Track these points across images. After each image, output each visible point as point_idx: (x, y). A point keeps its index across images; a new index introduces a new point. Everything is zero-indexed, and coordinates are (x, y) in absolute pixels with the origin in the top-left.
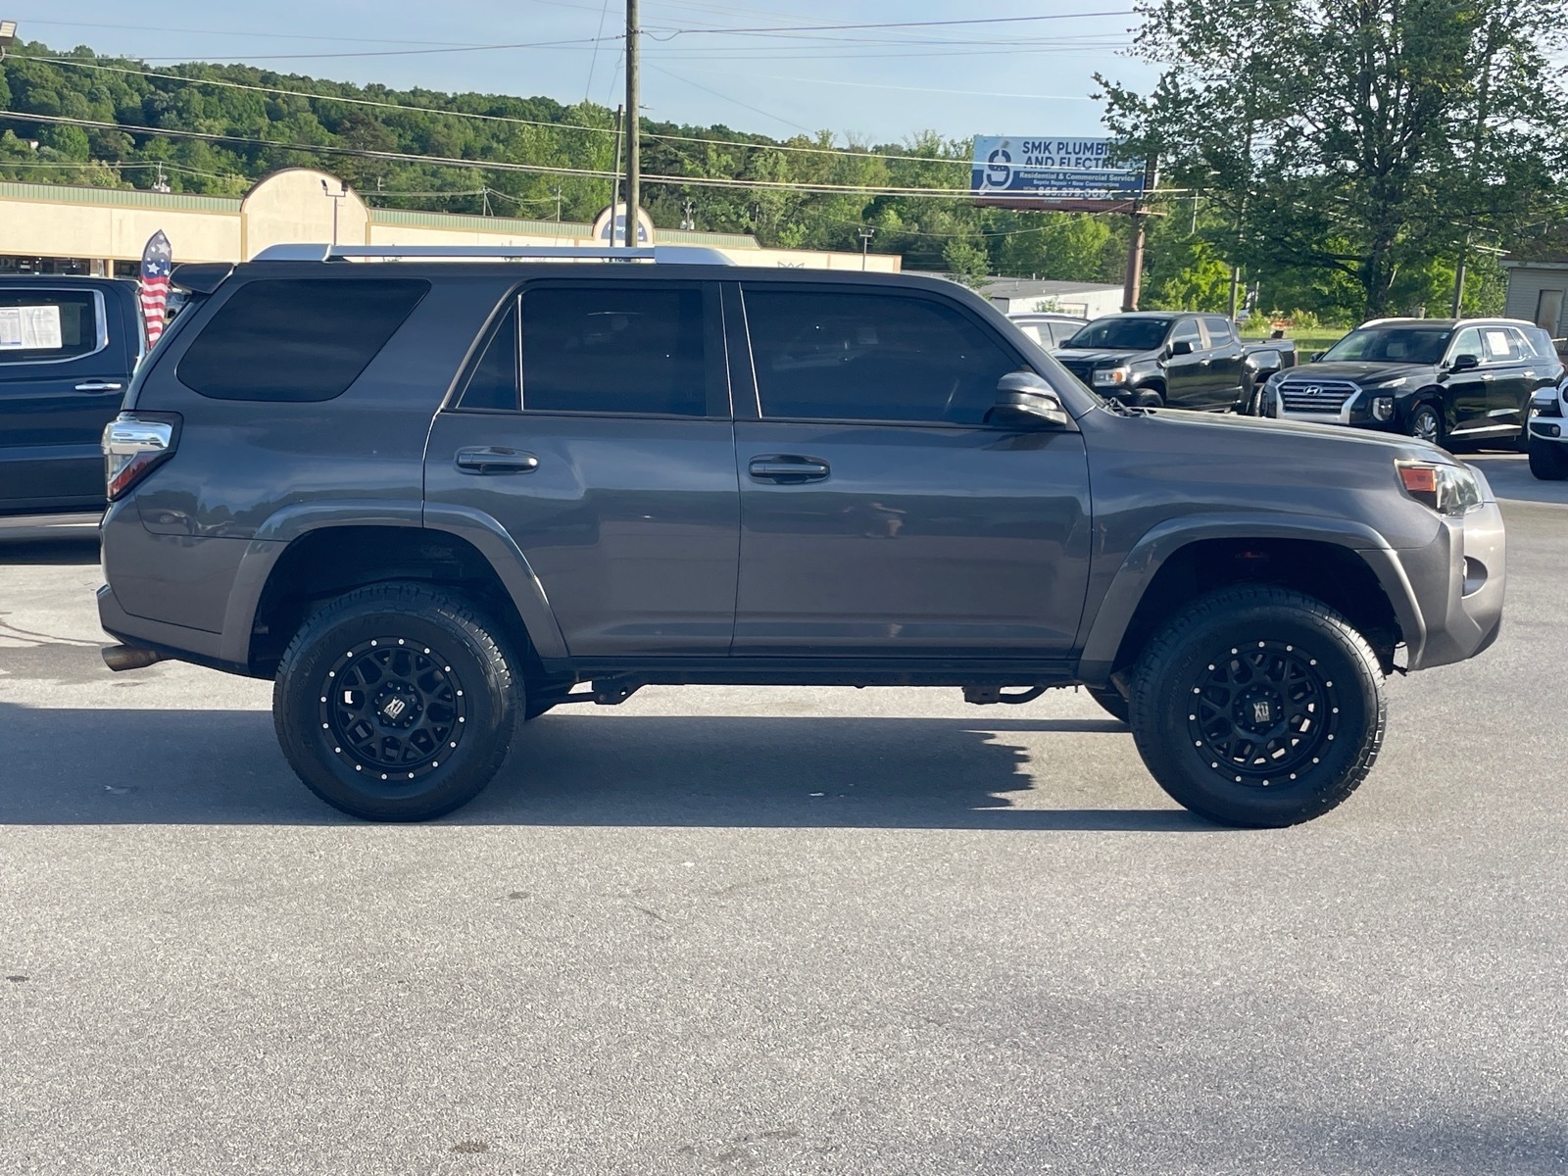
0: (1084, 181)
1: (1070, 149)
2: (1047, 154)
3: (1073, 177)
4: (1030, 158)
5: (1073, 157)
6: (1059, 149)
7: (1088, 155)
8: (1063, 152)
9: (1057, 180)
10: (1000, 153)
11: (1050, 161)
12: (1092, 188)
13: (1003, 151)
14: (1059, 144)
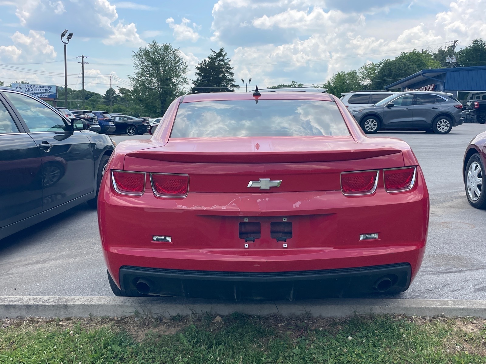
0: (41, 94)
1: (37, 87)
2: (31, 88)
3: (38, 93)
4: (27, 89)
5: (38, 89)
6: (34, 87)
7: (41, 88)
8: (35, 88)
9: (34, 93)
10: (19, 87)
11: (32, 90)
12: (43, 95)
13: (20, 87)
14: (34, 86)
